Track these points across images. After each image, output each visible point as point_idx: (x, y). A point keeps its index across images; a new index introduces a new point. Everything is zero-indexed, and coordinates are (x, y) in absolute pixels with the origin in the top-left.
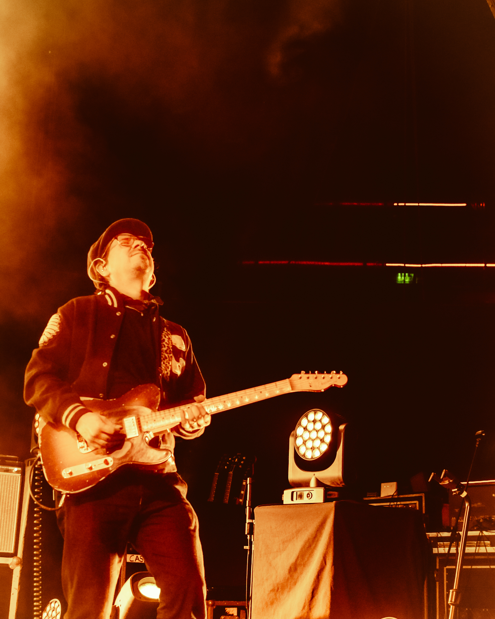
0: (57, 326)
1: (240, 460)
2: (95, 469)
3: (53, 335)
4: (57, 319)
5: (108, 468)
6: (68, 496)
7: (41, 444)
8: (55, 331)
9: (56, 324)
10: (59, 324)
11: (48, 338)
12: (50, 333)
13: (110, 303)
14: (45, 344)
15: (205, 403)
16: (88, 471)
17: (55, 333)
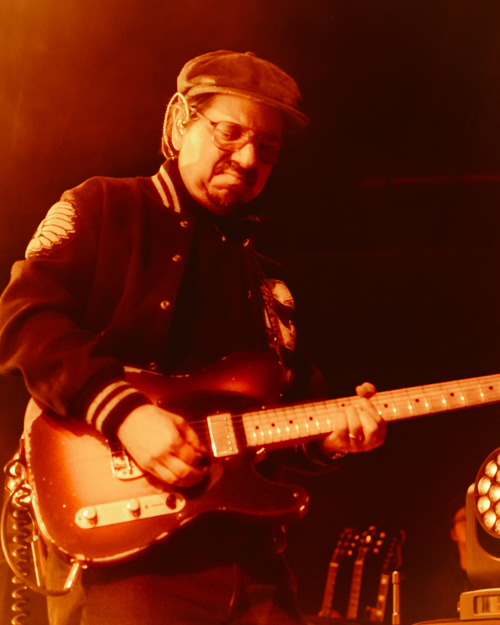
0: (69, 222)
1: (374, 539)
2: (145, 514)
3: (62, 239)
4: (70, 210)
5: (175, 515)
6: (85, 567)
7: (31, 453)
8: (66, 230)
9: (69, 219)
10: (74, 219)
11: (51, 242)
12: (56, 234)
13: (166, 204)
14: (44, 253)
15: (377, 400)
16: (129, 518)
17: (66, 235)
